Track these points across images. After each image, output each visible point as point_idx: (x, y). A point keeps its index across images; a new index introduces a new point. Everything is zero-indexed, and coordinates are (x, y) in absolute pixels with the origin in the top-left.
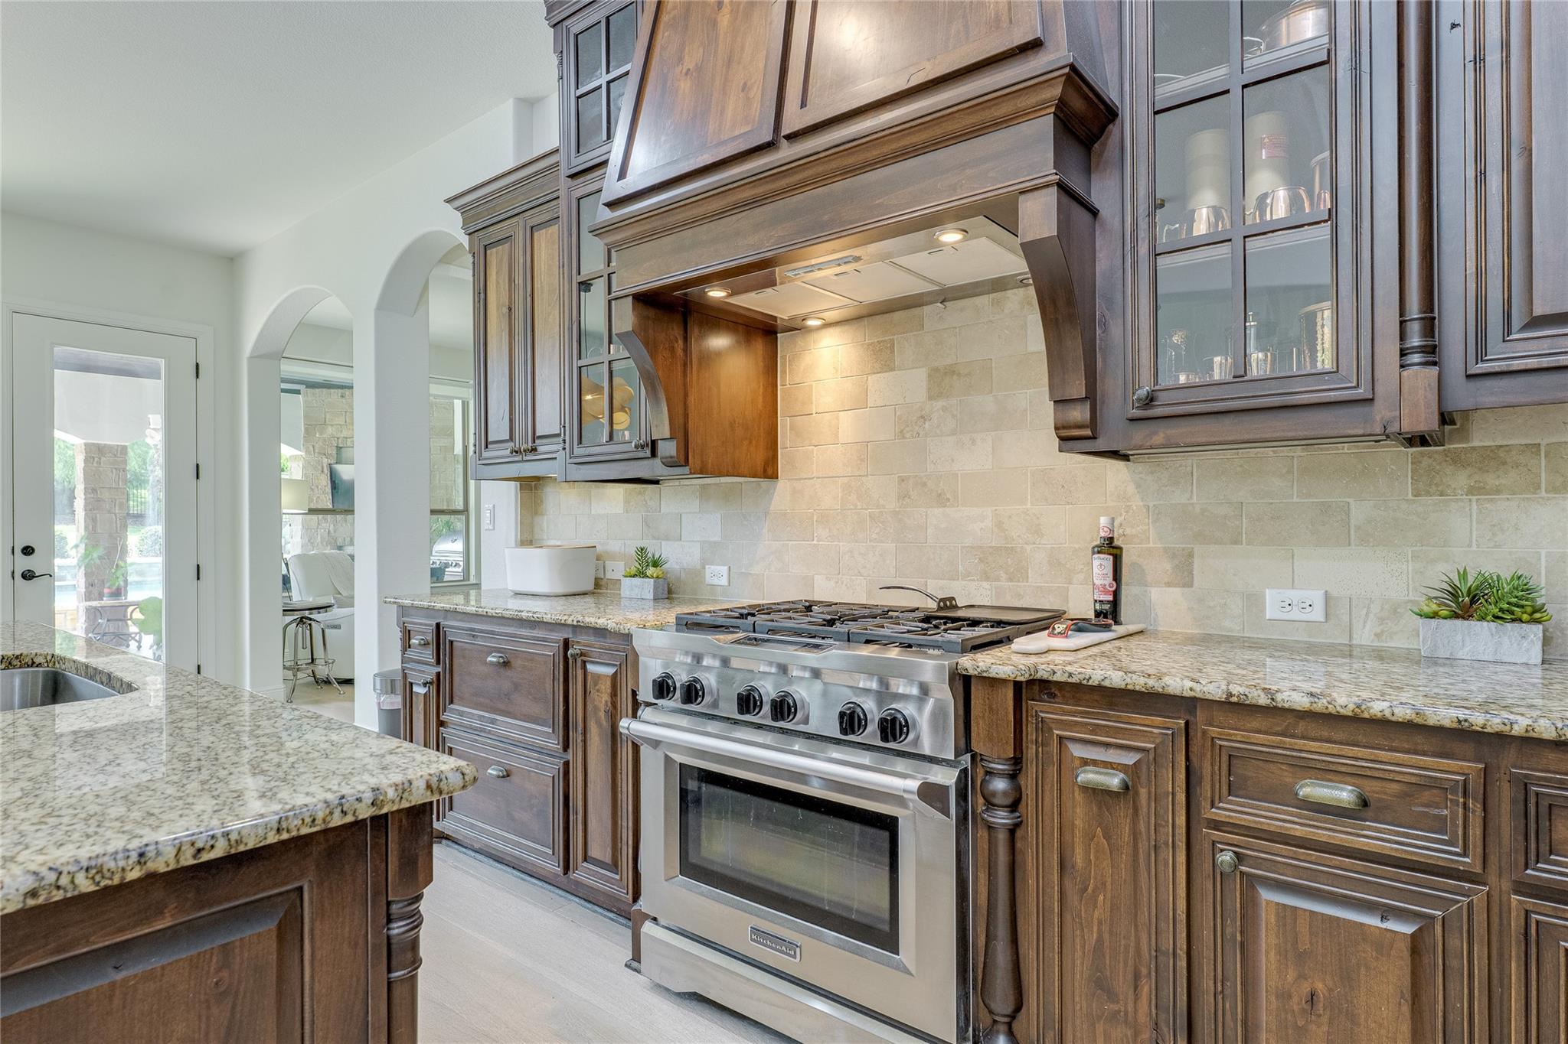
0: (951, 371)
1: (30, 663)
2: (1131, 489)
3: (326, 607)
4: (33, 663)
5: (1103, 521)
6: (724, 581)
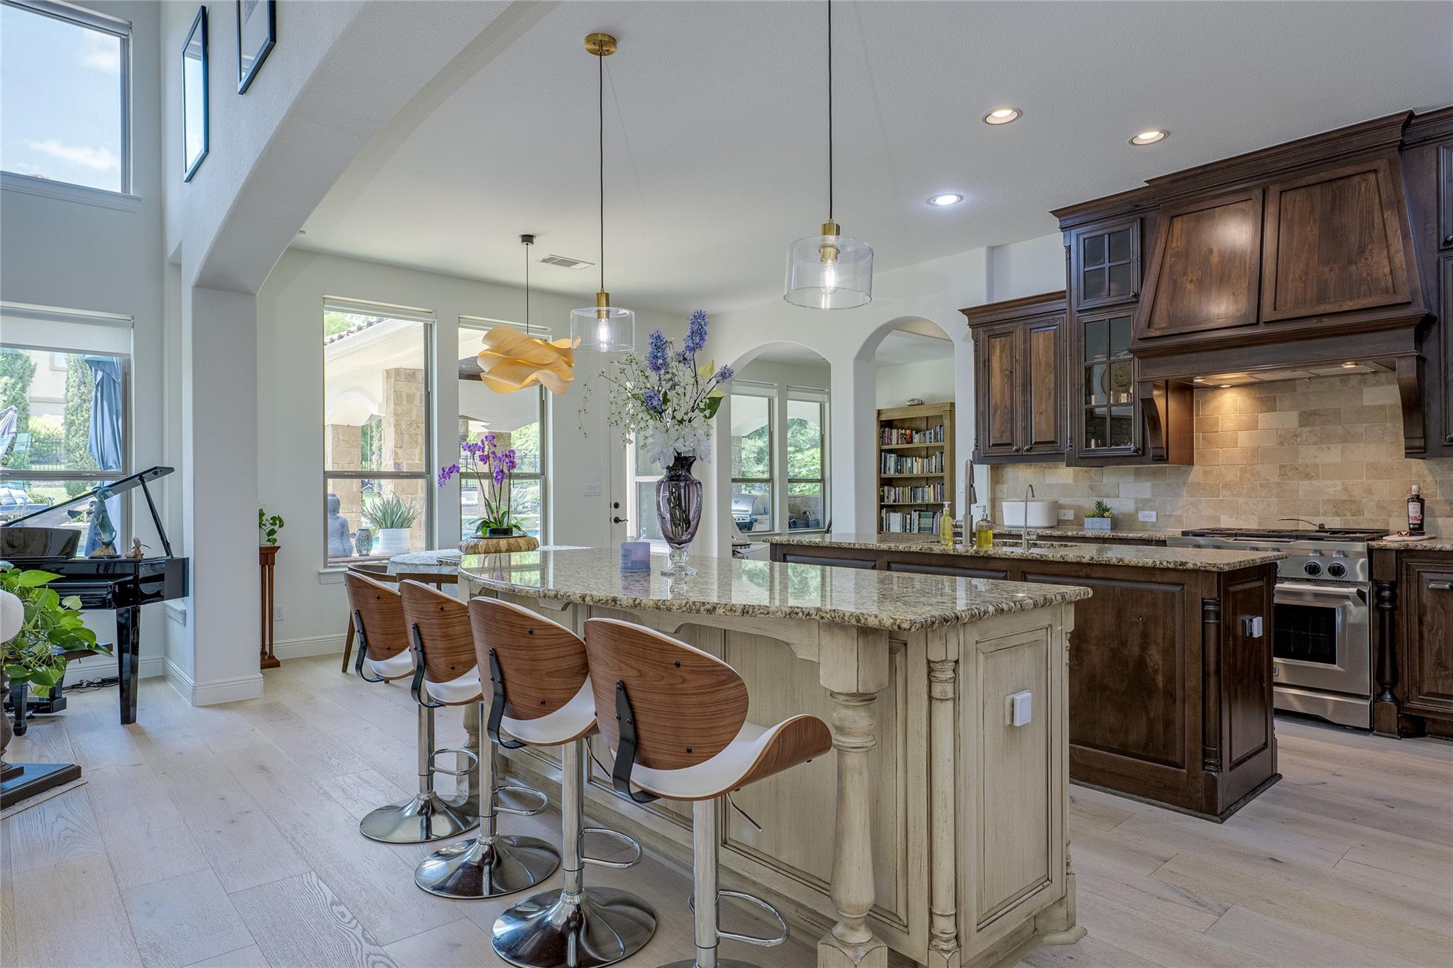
0: (1314, 413)
2: (1426, 472)
5: (1414, 487)
6: (1154, 519)
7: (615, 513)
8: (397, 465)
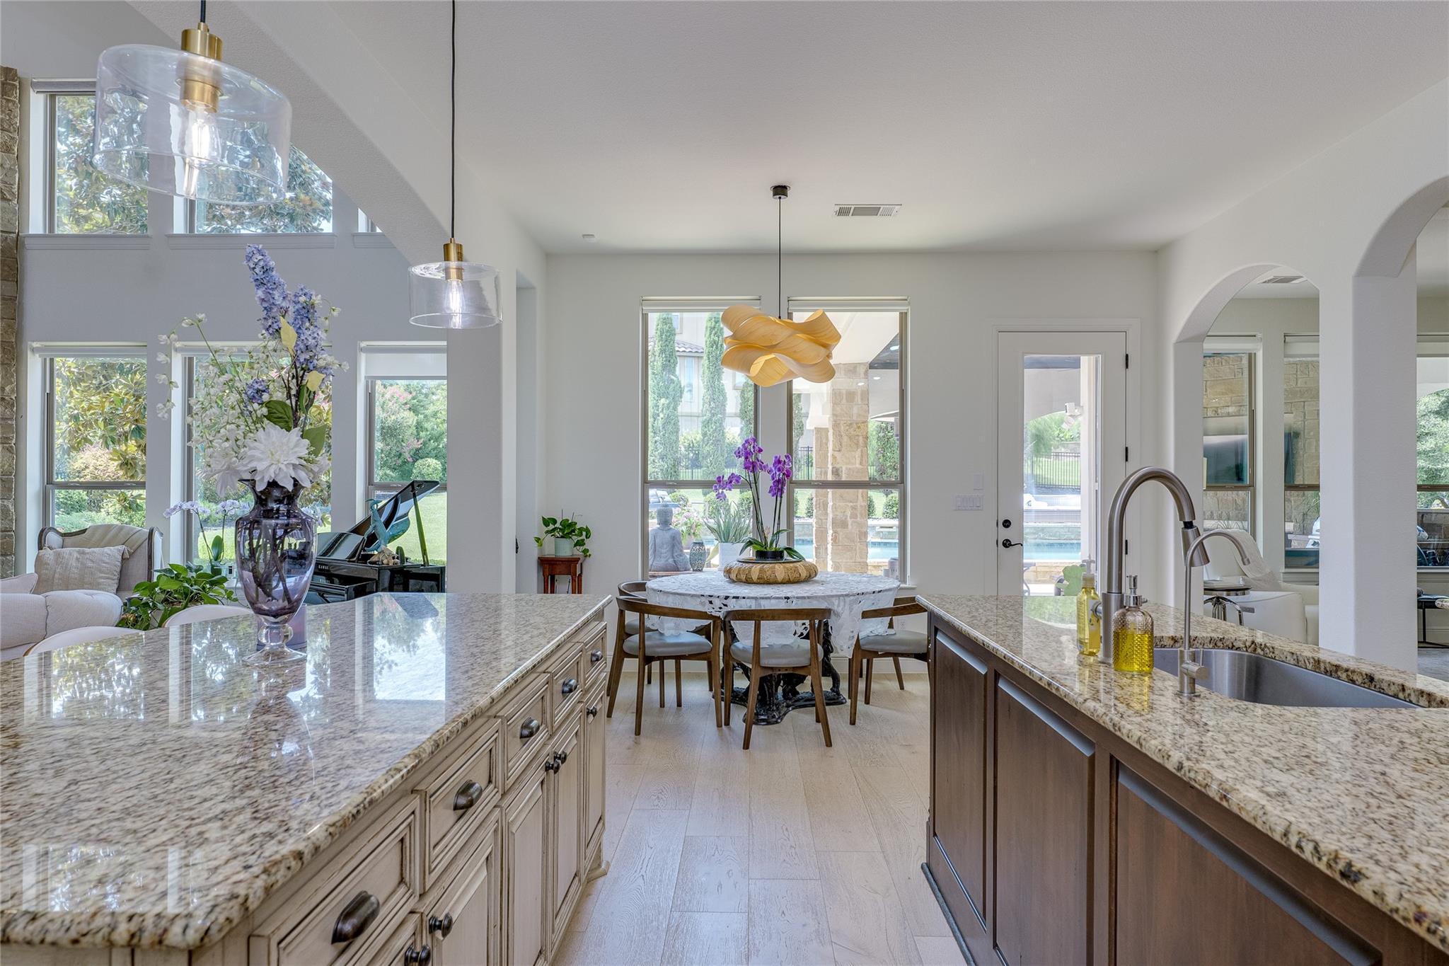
1: (1230, 646)
3: (1242, 590)
4: (1233, 646)
7: (1005, 534)
8: (836, 472)
